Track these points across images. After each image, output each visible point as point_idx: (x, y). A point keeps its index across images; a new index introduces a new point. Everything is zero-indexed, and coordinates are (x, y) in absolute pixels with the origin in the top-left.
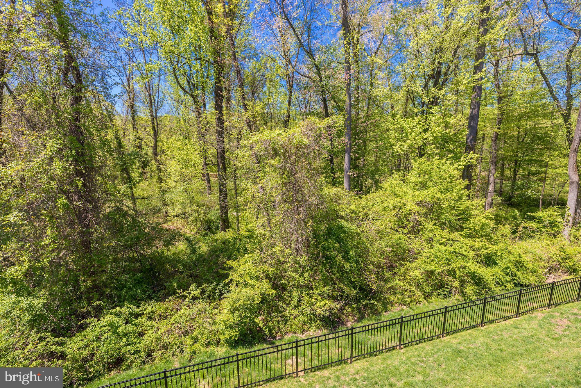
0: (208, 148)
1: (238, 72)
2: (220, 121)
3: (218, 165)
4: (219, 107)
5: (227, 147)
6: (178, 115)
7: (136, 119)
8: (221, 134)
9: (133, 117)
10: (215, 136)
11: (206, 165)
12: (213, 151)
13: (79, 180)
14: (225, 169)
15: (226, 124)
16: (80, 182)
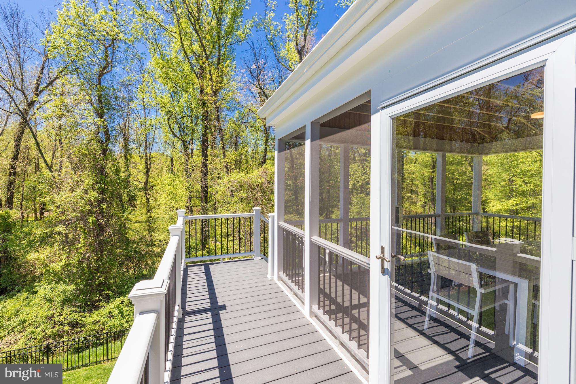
0: (193, 185)
1: (221, 130)
2: (205, 165)
3: (201, 198)
4: (205, 155)
5: (210, 184)
6: (165, 154)
7: (128, 157)
8: (205, 173)
9: (126, 156)
10: (200, 175)
11: (190, 198)
12: (198, 186)
13: (104, 205)
14: (206, 201)
15: (209, 166)
16: (105, 206)
